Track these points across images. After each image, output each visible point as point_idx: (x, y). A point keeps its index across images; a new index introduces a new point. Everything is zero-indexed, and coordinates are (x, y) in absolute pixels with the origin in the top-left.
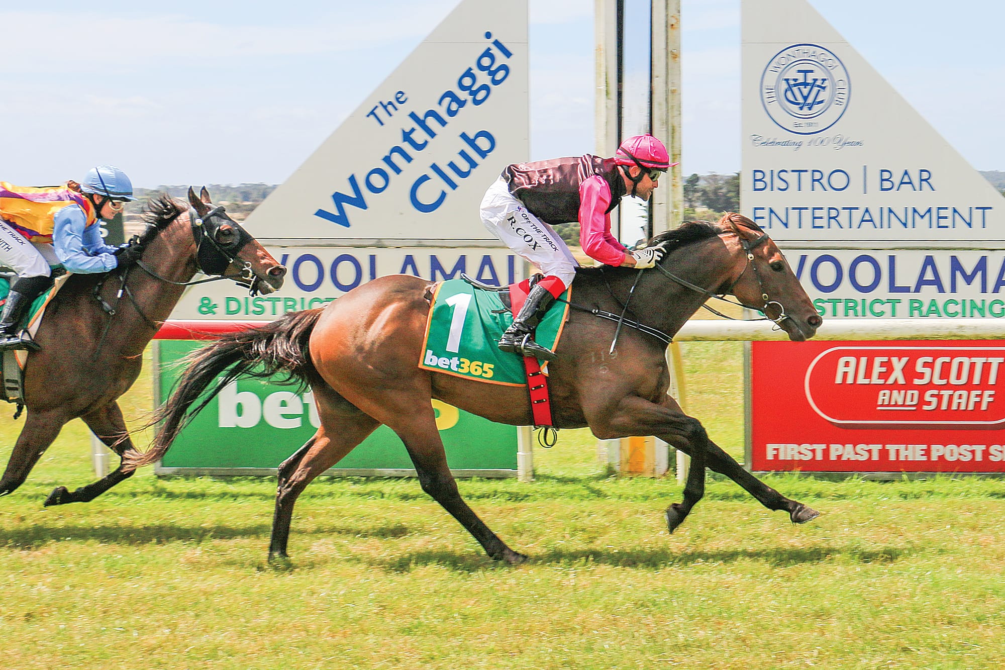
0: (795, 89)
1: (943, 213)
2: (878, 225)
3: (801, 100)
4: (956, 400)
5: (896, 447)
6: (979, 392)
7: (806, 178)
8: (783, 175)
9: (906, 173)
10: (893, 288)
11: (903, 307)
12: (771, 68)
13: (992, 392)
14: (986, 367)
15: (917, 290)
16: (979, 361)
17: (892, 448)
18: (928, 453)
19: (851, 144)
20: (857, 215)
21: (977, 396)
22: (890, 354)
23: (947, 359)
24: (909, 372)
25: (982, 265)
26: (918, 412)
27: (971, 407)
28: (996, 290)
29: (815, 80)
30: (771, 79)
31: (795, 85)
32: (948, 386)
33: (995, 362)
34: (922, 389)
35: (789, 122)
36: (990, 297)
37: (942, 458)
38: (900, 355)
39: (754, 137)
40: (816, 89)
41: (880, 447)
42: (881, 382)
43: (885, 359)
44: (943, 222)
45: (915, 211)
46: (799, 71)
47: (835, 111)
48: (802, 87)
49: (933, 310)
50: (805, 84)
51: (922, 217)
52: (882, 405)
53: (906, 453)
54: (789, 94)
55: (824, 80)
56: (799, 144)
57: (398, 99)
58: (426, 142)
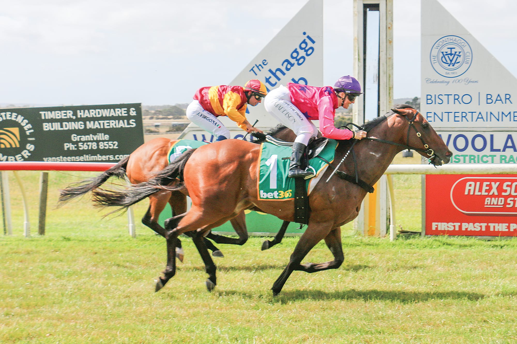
0: (446, 57)
1: (516, 114)
2: (485, 119)
3: (449, 62)
5: (494, 224)
7: (451, 98)
8: (440, 97)
9: (499, 95)
10: (492, 150)
11: (497, 159)
12: (435, 47)
15: (504, 150)
17: (491, 225)
18: (509, 227)
19: (473, 82)
20: (475, 116)
22: (491, 181)
24: (500, 189)
26: (504, 208)
29: (456, 52)
30: (435, 52)
31: (446, 55)
34: (506, 197)
35: (443, 72)
37: (515, 230)
38: (495, 181)
39: (427, 79)
40: (456, 57)
41: (486, 224)
42: (487, 194)
43: (488, 183)
44: (516, 119)
45: (503, 113)
46: (448, 48)
47: (465, 66)
48: (449, 55)
49: (512, 160)
50: (451, 54)
51: (506, 116)
52: (487, 205)
53: (498, 227)
54: (444, 59)
55: (460, 52)
56: (448, 83)
57: (263, 63)
58: (276, 83)
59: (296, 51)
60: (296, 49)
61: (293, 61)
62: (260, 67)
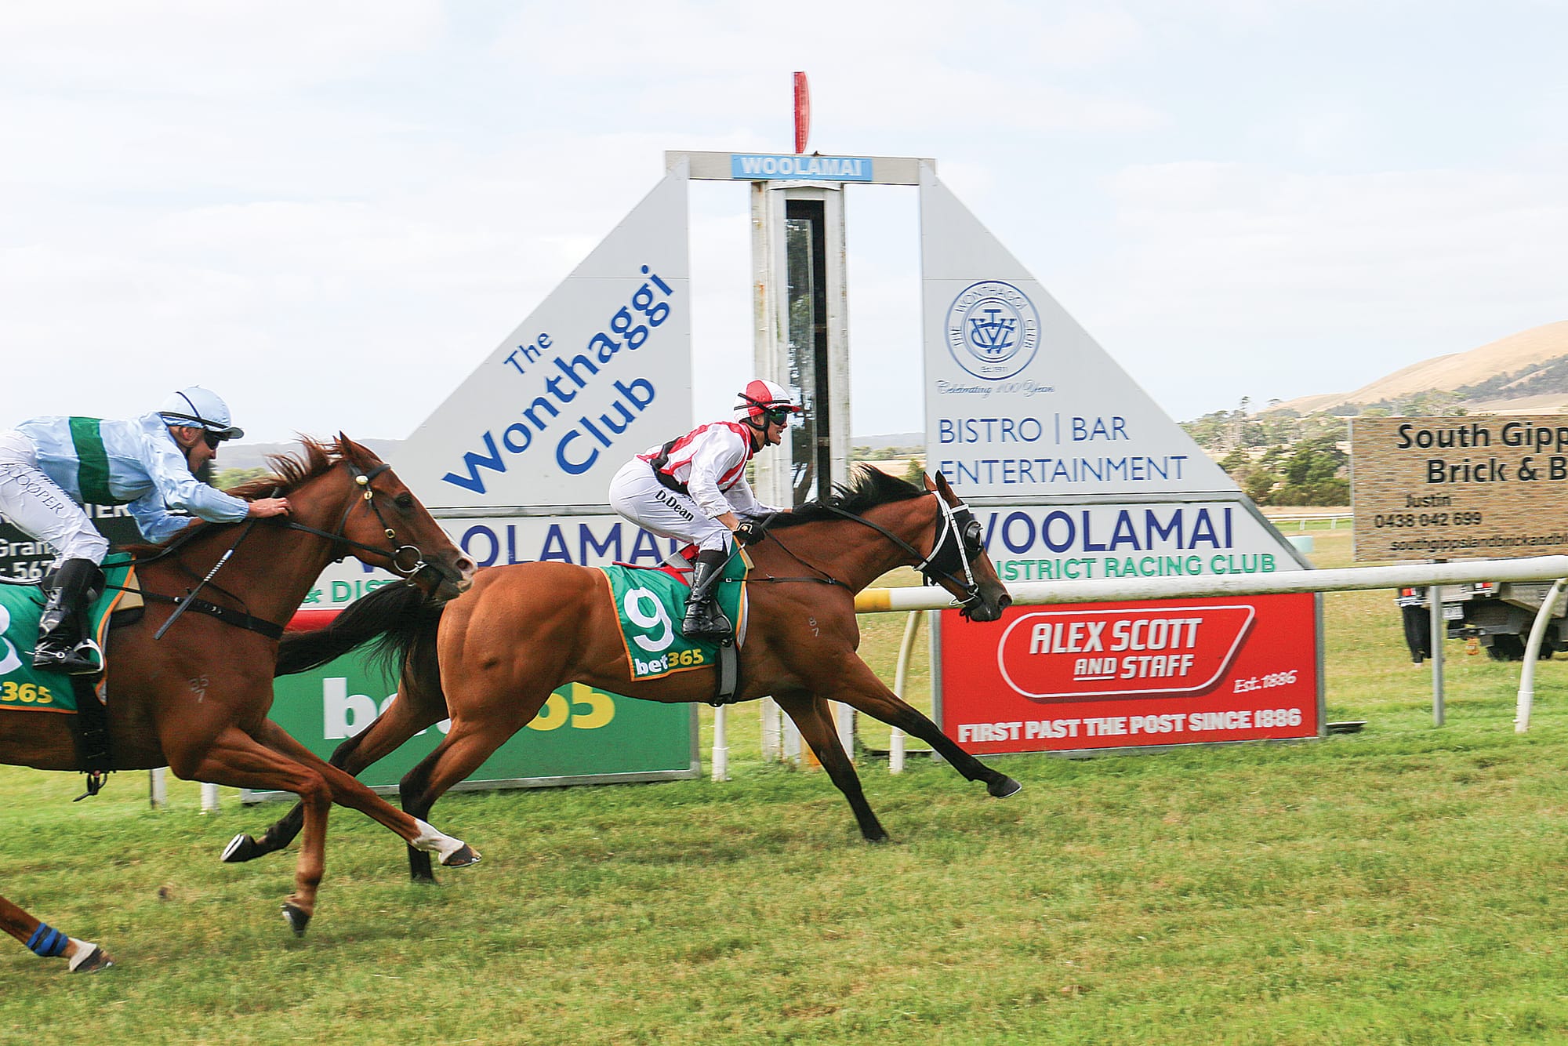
0: (982, 330)
1: (1138, 463)
2: (1072, 477)
3: (989, 343)
4: (1154, 667)
5: (1094, 720)
6: (1178, 657)
7: (996, 427)
8: (971, 424)
9: (1099, 421)
10: (1088, 547)
11: (1098, 568)
12: (956, 307)
13: (1191, 656)
14: (1185, 628)
15: (1113, 548)
16: (1177, 623)
17: (1090, 722)
18: (1127, 725)
19: (1043, 390)
20: (1050, 468)
21: (1176, 661)
22: (1086, 619)
23: (1144, 622)
24: (1106, 637)
25: (1177, 519)
26: (1116, 682)
27: (1170, 674)
28: (1192, 546)
29: (1003, 320)
30: (957, 319)
31: (982, 326)
32: (1146, 652)
33: (1193, 622)
34: (1120, 656)
35: (977, 366)
36: (1186, 552)
37: (1141, 730)
38: (1096, 619)
39: (938, 384)
40: (1004, 330)
41: (1078, 721)
42: (1078, 649)
43: (1081, 625)
44: (1138, 474)
45: (1109, 462)
46: (986, 311)
47: (1024, 353)
48: (989, 328)
49: (1130, 569)
50: (993, 325)
51: (1117, 468)
52: (1079, 676)
53: (1105, 727)
54: (976, 336)
55: (1012, 320)
56: (988, 391)
57: (540, 342)
58: (574, 393)
59: (623, 313)
60: (625, 308)
61: (617, 338)
62: (532, 353)
